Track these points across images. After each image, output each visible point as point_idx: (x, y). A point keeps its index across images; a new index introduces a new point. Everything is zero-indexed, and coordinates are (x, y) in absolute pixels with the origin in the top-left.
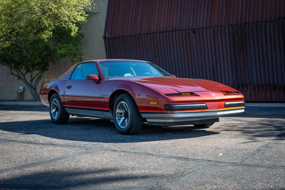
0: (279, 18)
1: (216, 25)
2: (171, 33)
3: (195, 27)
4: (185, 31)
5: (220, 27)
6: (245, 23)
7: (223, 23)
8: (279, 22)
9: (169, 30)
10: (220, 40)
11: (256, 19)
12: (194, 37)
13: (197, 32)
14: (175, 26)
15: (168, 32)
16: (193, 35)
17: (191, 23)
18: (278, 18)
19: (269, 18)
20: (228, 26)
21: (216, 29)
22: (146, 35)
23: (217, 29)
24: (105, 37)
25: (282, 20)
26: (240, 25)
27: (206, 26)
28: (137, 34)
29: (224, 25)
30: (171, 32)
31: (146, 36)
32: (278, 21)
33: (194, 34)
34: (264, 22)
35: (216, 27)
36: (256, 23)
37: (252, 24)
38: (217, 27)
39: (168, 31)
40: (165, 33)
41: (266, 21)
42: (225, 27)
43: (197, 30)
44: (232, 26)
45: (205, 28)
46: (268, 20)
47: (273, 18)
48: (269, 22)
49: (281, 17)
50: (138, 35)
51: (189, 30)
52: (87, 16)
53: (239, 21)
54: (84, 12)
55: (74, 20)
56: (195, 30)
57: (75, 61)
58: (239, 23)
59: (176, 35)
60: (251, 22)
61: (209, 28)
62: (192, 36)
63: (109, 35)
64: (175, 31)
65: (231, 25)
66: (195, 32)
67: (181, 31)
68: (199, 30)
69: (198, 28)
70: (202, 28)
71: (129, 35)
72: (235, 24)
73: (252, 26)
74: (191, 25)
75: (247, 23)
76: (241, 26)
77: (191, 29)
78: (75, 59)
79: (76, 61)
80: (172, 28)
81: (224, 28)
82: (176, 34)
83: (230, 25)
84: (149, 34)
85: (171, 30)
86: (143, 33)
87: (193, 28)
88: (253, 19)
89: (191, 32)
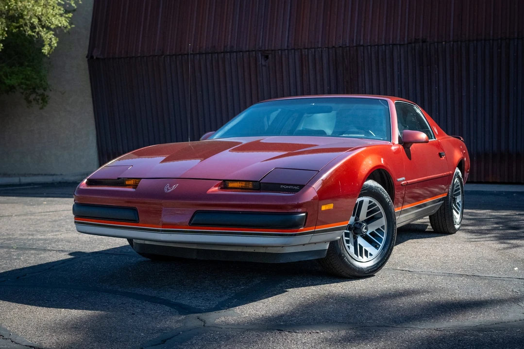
0: (416, 41)
1: (306, 47)
2: (223, 56)
3: (268, 47)
4: (249, 54)
5: (313, 50)
6: (358, 46)
7: (318, 42)
8: (415, 46)
9: (219, 51)
10: (311, 72)
11: (376, 41)
12: (265, 66)
13: (270, 56)
14: (229, 43)
15: (216, 54)
16: (263, 61)
17: (259, 40)
18: (413, 40)
19: (398, 39)
20: (327, 49)
21: (305, 52)
22: (174, 57)
23: (307, 54)
24: (90, 58)
25: (421, 44)
26: (348, 48)
27: (288, 46)
28: (156, 54)
29: (320, 46)
30: (223, 54)
31: (174, 59)
32: (413, 45)
33: (265, 60)
34: (391, 46)
35: (306, 50)
36: (376, 47)
37: (369, 47)
38: (308, 49)
39: (216, 52)
40: (210, 55)
41: (395, 44)
42: (322, 51)
43: (270, 52)
44: (334, 49)
45: (286, 51)
46: (398, 42)
47: (406, 39)
48: (399, 46)
49: (419, 39)
50: (157, 57)
51: (255, 53)
52: (70, 16)
53: (348, 41)
54: (62, 9)
55: (50, 24)
56: (268, 52)
57: (32, 100)
58: (348, 45)
59: (231, 60)
60: (369, 44)
61: (293, 51)
62: (262, 64)
63: (99, 53)
64: (231, 52)
65: (334, 47)
66: (267, 57)
67: (241, 53)
68: (275, 53)
69: (272, 50)
70: (281, 50)
71: (139, 55)
72: (340, 47)
73: (369, 51)
74: (261, 44)
75: (362, 46)
76: (350, 50)
77: (260, 51)
78: (32, 97)
79: (34, 99)
80: (225, 47)
81: (320, 52)
82: (232, 58)
83: (330, 46)
84: (180, 56)
85: (222, 51)
86: (168, 53)
87: (263, 48)
88: (371, 38)
89: (260, 55)
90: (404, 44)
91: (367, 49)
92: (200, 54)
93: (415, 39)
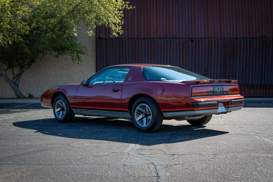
2: (171, 40)
3: (194, 37)
4: (184, 39)
5: (215, 39)
6: (236, 38)
9: (169, 37)
11: (244, 36)
12: (192, 45)
13: (194, 41)
14: (174, 34)
17: (189, 33)
19: (254, 36)
20: (222, 39)
22: (145, 39)
23: (212, 40)
25: (264, 38)
26: (231, 39)
27: (203, 37)
32: (260, 38)
33: (192, 43)
36: (244, 38)
41: (252, 38)
43: (194, 39)
45: (203, 39)
47: (257, 36)
48: (254, 39)
49: (263, 36)
50: (136, 39)
51: (187, 39)
56: (193, 39)
58: (232, 37)
60: (241, 37)
61: (206, 39)
62: (190, 44)
63: (103, 36)
64: (175, 38)
65: (225, 38)
66: (193, 41)
67: (180, 39)
68: (197, 40)
69: (196, 38)
70: (200, 38)
71: (126, 38)
72: (228, 38)
74: (190, 35)
75: (238, 38)
80: (172, 36)
81: (219, 40)
82: (175, 41)
84: (148, 39)
86: (142, 38)
87: (191, 37)
88: (242, 35)
89: (190, 40)
90: (256, 38)
91: (240, 40)
92: (160, 38)
93: (261, 36)
